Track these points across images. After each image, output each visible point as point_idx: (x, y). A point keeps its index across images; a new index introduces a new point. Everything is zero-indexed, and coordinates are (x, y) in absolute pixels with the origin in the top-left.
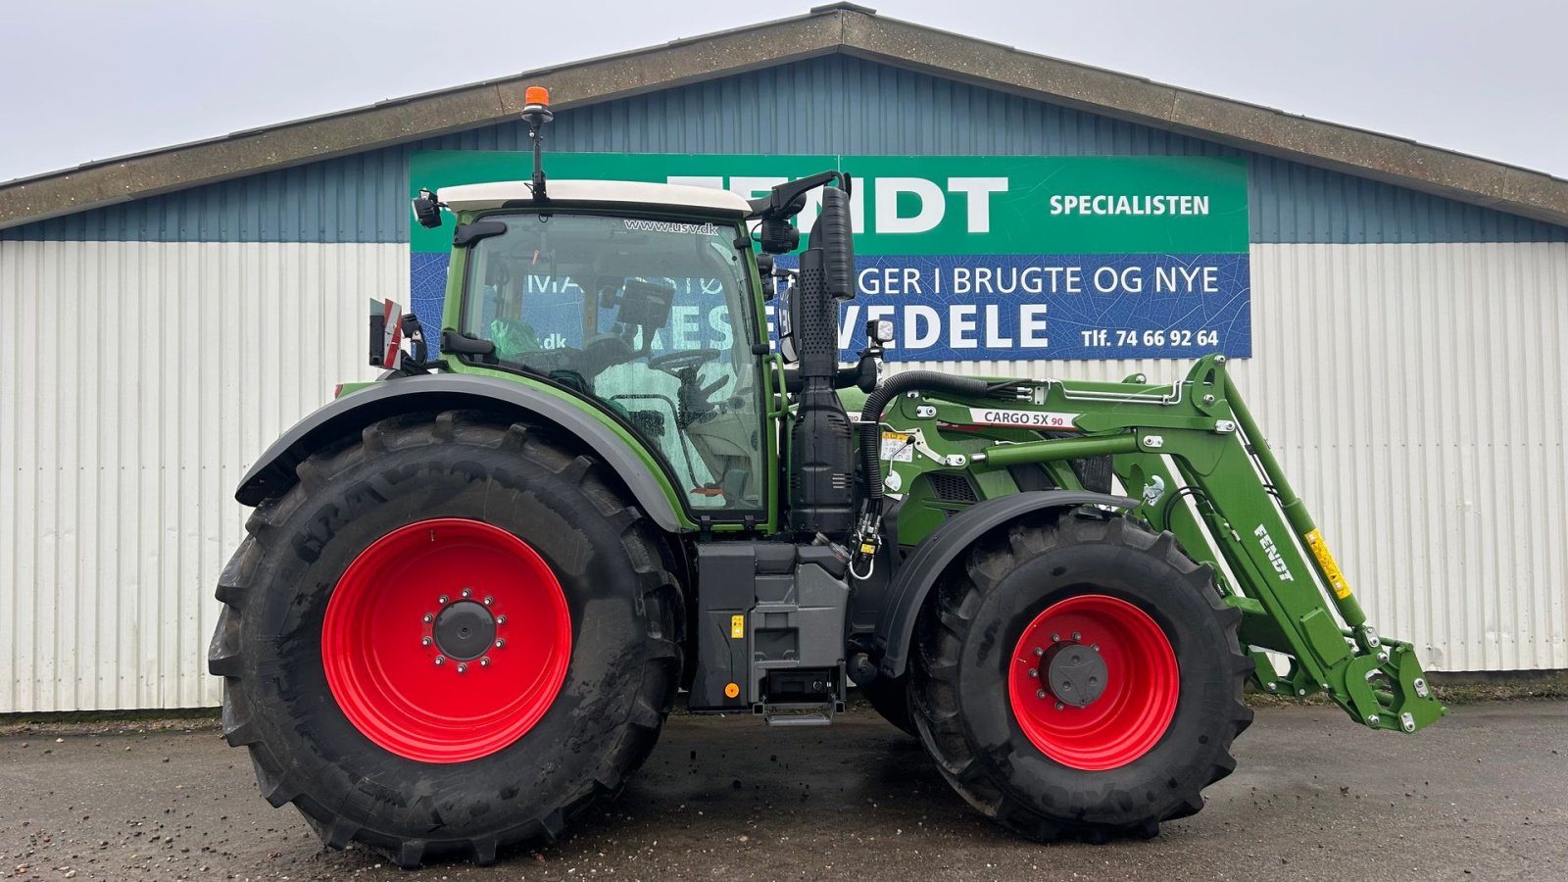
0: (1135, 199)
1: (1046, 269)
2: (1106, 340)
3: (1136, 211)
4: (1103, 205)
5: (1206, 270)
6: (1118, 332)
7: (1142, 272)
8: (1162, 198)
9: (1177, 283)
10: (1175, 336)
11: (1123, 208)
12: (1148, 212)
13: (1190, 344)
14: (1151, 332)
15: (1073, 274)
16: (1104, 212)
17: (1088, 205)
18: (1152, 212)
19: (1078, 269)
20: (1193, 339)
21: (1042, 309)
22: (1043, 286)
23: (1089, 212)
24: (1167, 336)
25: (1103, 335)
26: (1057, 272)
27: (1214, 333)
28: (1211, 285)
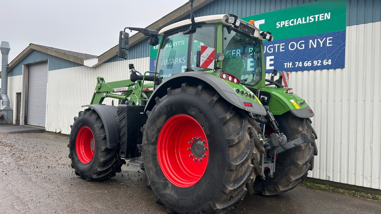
0: (304, 18)
1: (274, 45)
2: (292, 66)
3: (304, 22)
4: (293, 22)
5: (328, 38)
6: (296, 63)
7: (305, 42)
8: (313, 16)
9: (317, 44)
10: (315, 63)
11: (299, 22)
12: (308, 22)
13: (320, 65)
14: (307, 62)
15: (282, 46)
16: (293, 24)
17: (288, 23)
18: (309, 21)
19: (284, 44)
20: (322, 63)
21: (273, 57)
22: (273, 50)
23: (288, 25)
24: (312, 63)
25: (291, 64)
26: (277, 46)
27: (330, 60)
28: (329, 43)
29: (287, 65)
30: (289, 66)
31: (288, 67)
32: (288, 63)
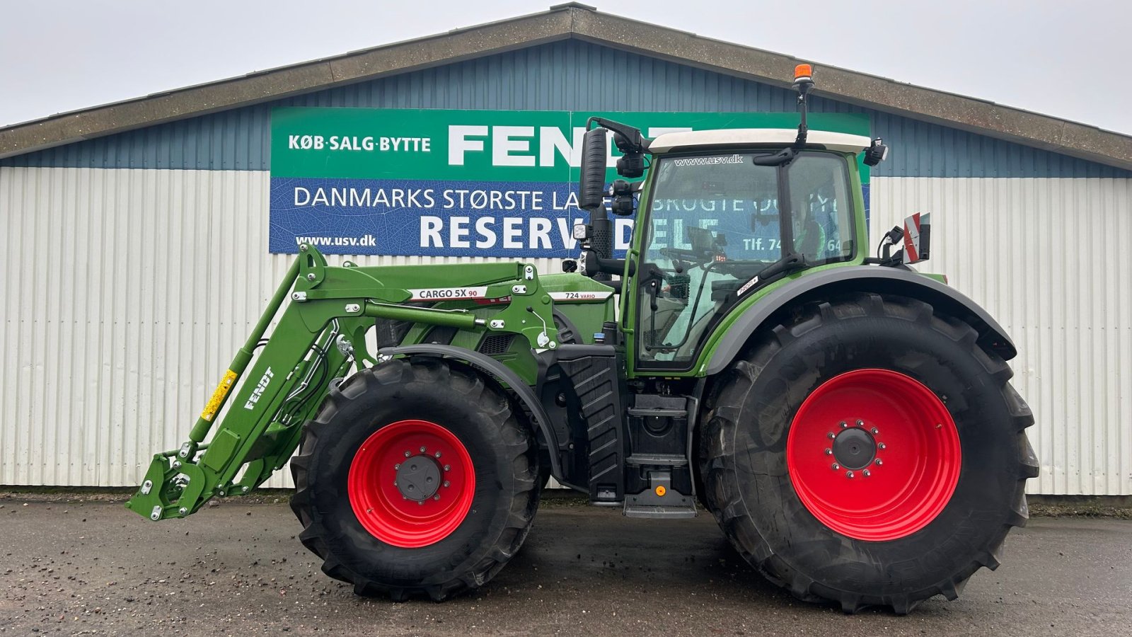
2: (761, 246)
25: (759, 243)
29: (750, 243)
30: (756, 245)
31: (753, 248)
32: (754, 240)
